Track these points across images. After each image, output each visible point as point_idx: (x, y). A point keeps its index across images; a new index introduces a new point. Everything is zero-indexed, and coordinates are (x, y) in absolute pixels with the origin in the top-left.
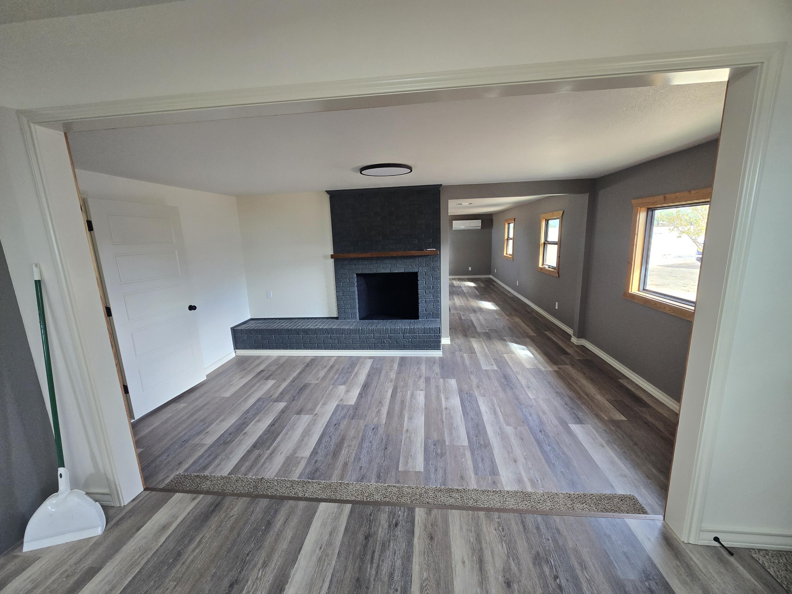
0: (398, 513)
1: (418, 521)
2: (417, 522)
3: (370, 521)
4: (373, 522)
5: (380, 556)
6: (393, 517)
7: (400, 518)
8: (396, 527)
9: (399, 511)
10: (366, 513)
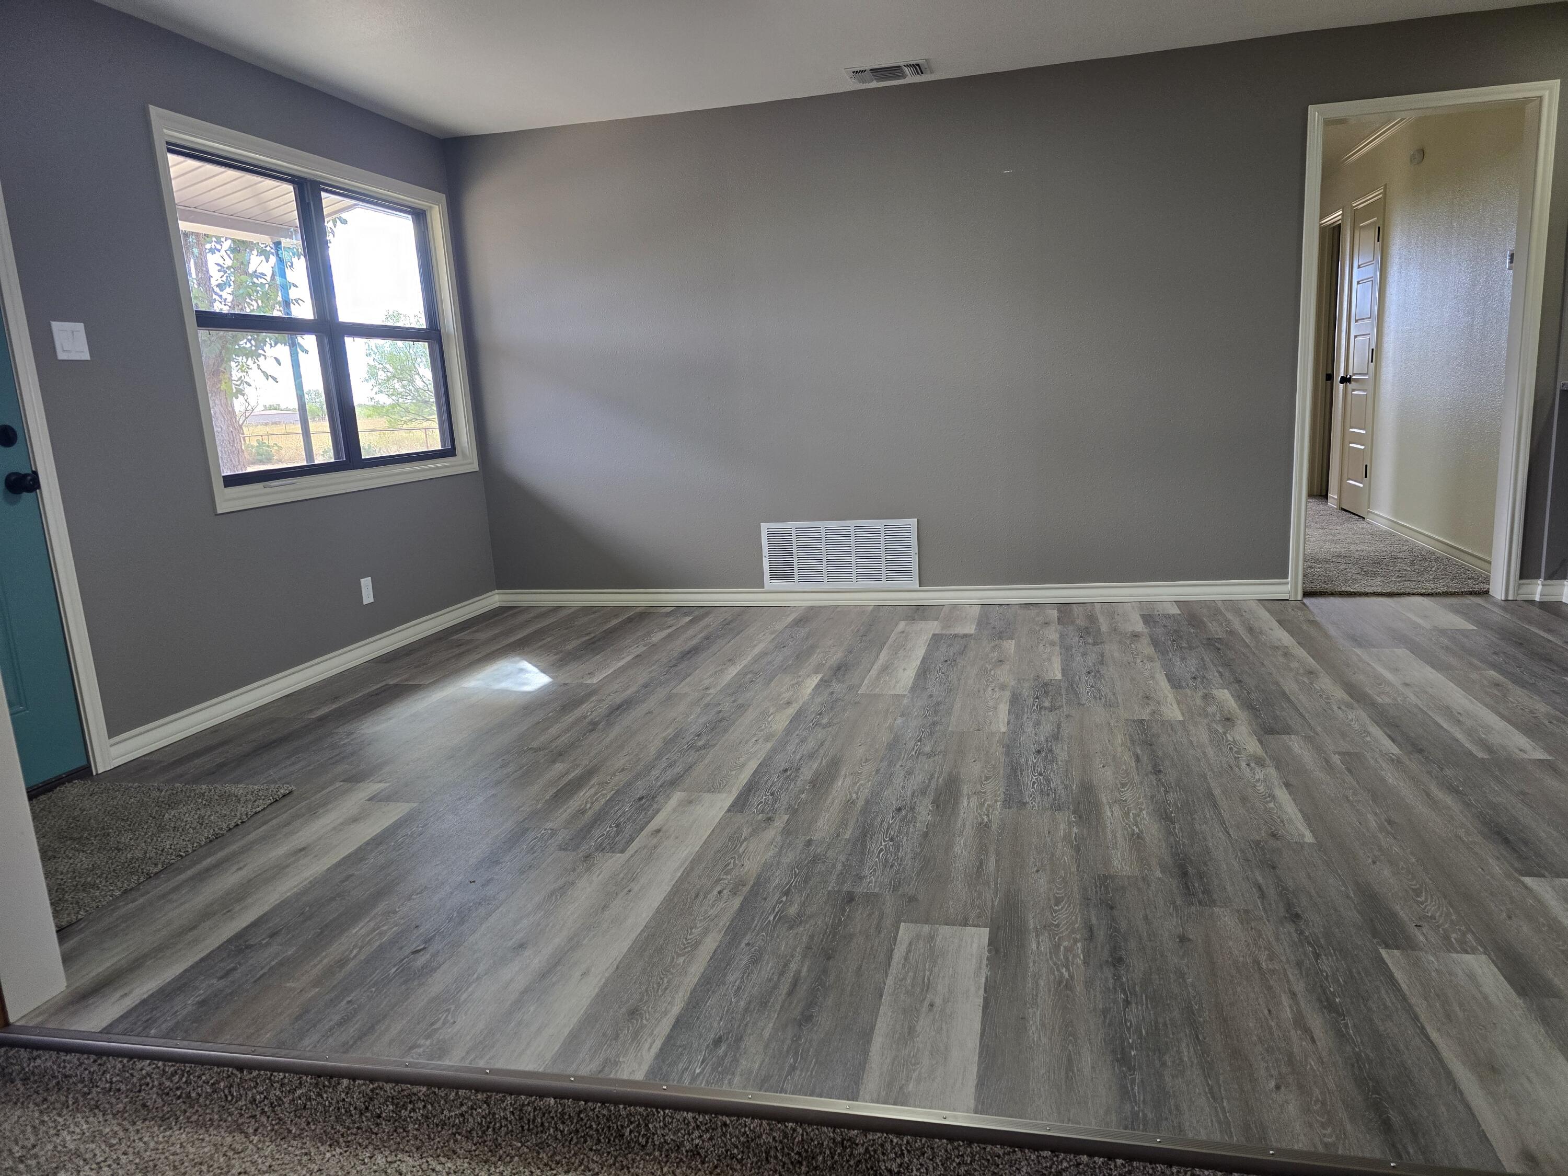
0: (704, 1069)
1: (650, 1048)
2: (654, 1046)
3: (796, 1053)
4: (788, 1051)
5: (775, 987)
6: (723, 1059)
7: (700, 1058)
8: (720, 1038)
9: (699, 1074)
10: (809, 1073)
